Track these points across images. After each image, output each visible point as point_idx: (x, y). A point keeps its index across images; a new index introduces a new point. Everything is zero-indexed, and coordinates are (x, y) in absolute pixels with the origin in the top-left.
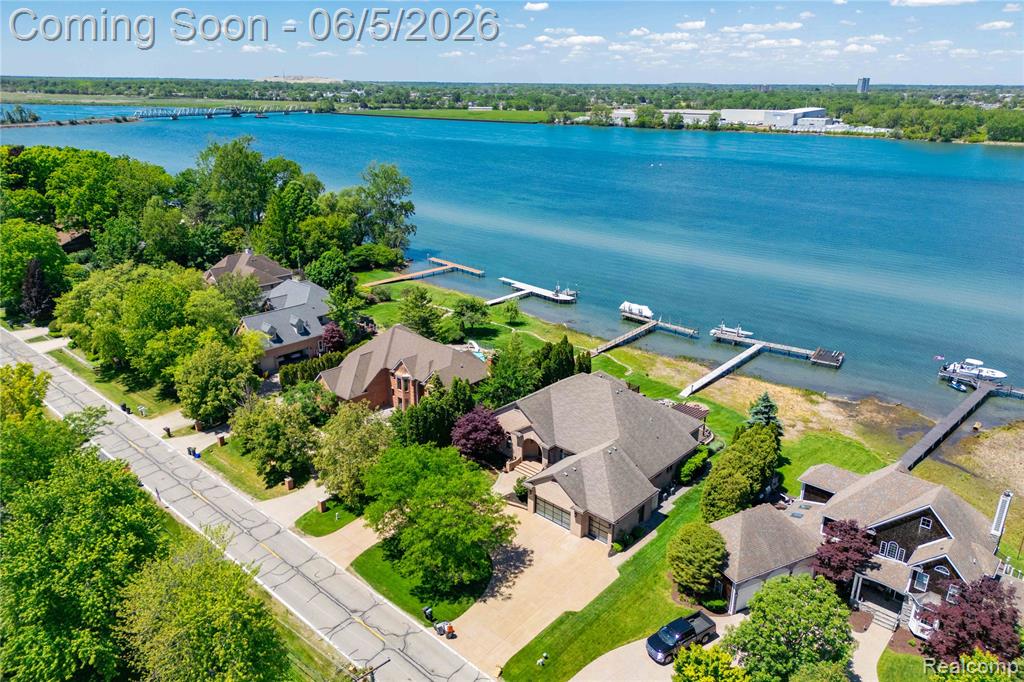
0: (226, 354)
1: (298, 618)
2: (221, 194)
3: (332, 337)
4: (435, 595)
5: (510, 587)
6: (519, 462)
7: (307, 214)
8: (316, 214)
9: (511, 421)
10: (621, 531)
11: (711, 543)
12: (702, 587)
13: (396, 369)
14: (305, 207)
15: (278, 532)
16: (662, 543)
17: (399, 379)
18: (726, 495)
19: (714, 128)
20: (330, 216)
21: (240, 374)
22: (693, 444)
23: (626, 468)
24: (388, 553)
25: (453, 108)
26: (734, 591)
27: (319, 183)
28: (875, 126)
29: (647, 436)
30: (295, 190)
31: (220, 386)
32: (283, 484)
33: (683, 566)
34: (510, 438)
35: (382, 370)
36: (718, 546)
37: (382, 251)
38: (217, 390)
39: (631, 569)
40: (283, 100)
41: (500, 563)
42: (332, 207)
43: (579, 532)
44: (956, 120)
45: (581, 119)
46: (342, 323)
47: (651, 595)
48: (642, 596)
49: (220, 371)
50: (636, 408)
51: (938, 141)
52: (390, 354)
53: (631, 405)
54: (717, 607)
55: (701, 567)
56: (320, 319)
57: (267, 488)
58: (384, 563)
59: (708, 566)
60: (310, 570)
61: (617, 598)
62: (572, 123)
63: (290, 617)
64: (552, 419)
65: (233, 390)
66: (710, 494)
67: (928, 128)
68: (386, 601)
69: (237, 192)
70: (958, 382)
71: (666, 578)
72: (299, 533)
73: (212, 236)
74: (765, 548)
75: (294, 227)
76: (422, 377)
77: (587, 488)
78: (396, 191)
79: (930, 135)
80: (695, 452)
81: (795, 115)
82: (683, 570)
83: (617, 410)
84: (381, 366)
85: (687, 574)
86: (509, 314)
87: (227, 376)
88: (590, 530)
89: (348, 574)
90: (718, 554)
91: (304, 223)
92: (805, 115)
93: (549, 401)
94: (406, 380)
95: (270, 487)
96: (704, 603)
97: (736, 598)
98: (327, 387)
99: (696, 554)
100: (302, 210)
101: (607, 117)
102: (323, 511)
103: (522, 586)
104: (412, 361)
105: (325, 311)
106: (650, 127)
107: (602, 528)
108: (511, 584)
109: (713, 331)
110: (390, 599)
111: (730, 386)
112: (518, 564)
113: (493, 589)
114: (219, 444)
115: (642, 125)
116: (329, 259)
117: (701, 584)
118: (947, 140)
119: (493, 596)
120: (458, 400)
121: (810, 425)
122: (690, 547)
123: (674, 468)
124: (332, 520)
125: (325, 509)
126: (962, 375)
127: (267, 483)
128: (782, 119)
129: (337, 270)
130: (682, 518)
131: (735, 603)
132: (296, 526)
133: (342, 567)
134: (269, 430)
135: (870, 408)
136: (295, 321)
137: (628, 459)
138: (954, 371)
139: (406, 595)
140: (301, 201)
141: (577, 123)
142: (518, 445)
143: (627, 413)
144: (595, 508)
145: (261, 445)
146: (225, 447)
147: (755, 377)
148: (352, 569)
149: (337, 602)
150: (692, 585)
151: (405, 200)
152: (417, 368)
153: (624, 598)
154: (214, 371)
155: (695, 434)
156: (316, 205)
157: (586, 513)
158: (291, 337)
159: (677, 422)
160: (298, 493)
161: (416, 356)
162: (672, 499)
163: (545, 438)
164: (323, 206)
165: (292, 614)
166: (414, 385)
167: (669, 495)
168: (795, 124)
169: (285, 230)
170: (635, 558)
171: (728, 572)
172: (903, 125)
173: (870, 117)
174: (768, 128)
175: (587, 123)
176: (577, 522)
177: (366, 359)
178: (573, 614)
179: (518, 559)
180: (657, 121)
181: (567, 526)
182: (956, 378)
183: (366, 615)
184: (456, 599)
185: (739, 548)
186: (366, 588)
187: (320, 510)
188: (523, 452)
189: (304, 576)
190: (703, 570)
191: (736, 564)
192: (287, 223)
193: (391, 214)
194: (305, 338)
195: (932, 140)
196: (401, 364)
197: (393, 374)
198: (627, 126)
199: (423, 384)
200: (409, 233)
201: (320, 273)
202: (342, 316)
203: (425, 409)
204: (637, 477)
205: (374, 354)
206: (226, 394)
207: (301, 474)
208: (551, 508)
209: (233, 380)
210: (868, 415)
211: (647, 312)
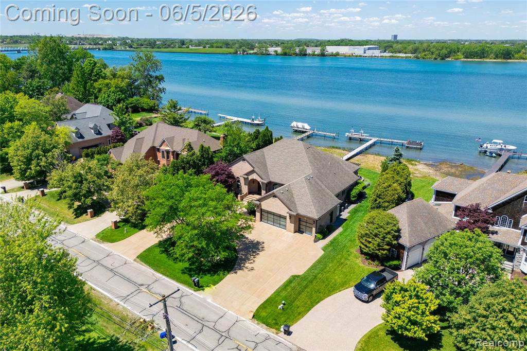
0: (44, 137)
1: (99, 292)
2: (43, 68)
3: (117, 136)
4: (200, 272)
5: (252, 263)
6: (246, 195)
7: (99, 78)
8: (104, 78)
9: (239, 169)
10: (321, 226)
11: (390, 221)
12: (385, 252)
13: (160, 146)
14: (98, 74)
15: (83, 242)
16: (348, 234)
17: (163, 152)
18: (388, 199)
19: (323, 55)
20: (113, 80)
21: (54, 150)
22: (355, 178)
23: (319, 188)
24: (164, 249)
25: (181, 48)
26: (406, 253)
27: (105, 65)
28: (405, 53)
29: (328, 172)
30: (91, 64)
31: (41, 157)
32: (87, 215)
33: (370, 240)
34: (239, 181)
35: (151, 147)
36: (395, 223)
37: (145, 101)
38: (38, 159)
39: (330, 248)
40: (83, 44)
41: (242, 250)
42: (114, 76)
43: (293, 230)
44: (447, 48)
45: (252, 52)
46: (123, 128)
47: (348, 263)
48: (342, 263)
49: (40, 147)
50: (320, 157)
51: (438, 59)
52: (156, 138)
53: (316, 155)
54: (395, 265)
55: (384, 237)
56: (109, 125)
57: (75, 218)
58: (161, 255)
59: (389, 236)
60: (108, 262)
61: (326, 266)
62: (247, 54)
63: (93, 291)
64: (266, 166)
65: (50, 160)
66: (376, 200)
67: (432, 53)
68: (164, 277)
69: (54, 66)
70: (490, 153)
71: (355, 252)
72: (98, 241)
73: (37, 88)
74: (423, 225)
75: (91, 85)
76: (178, 148)
77: (296, 200)
78: (152, 67)
79: (434, 56)
80: (356, 183)
81: (364, 48)
82: (370, 242)
83: (309, 157)
84: (150, 145)
85: (373, 244)
86: (226, 128)
87: (46, 151)
88: (299, 228)
89: (136, 263)
90: (395, 228)
91: (97, 83)
92: (369, 49)
93: (263, 155)
94: (168, 152)
95: (77, 217)
96: (386, 264)
97: (407, 258)
98: (114, 158)
99: (380, 230)
100: (95, 76)
101: (266, 50)
102: (116, 228)
103: (260, 261)
104: (171, 140)
105: (112, 121)
106: (289, 55)
107: (308, 225)
108: (252, 261)
109: (347, 134)
110: (168, 276)
111: (363, 159)
112: (254, 250)
113: (240, 266)
114: (41, 196)
115: (285, 54)
116: (113, 92)
117: (384, 250)
118: (443, 59)
119: (240, 269)
120: (204, 158)
121: (416, 175)
122: (375, 226)
123: (346, 191)
124: (122, 233)
125: (117, 227)
126: (491, 149)
127: (75, 215)
128: (358, 51)
129: (119, 99)
130: (356, 220)
131: (406, 262)
132: (96, 238)
133: (130, 259)
134: (75, 177)
135: (446, 166)
136: (92, 126)
137: (320, 183)
138: (487, 147)
139: (178, 273)
140: (95, 71)
141: (250, 54)
142: (245, 184)
143: (315, 159)
144: (302, 211)
145: (70, 187)
146: (45, 197)
147: (376, 155)
148: (138, 260)
149: (129, 280)
150: (377, 252)
151: (157, 74)
152: (175, 144)
153: (330, 265)
154: (36, 146)
155: (356, 173)
156: (104, 73)
157: (298, 214)
158: (90, 135)
159: (344, 166)
160: (97, 220)
161: (174, 137)
162: (347, 211)
163: (263, 177)
164: (108, 74)
165: (94, 290)
166: (173, 155)
167: (345, 209)
168: (365, 53)
169: (85, 88)
170: (332, 242)
171: (401, 241)
172: (420, 53)
173: (402, 49)
174: (351, 55)
175: (255, 54)
176: (291, 222)
177: (140, 141)
178: (298, 276)
179: (255, 247)
180: (293, 52)
181: (285, 227)
182: (489, 151)
183: (151, 287)
184: (215, 272)
185: (407, 225)
186: (149, 271)
187: (113, 228)
188: (249, 189)
189: (103, 266)
190: (386, 239)
191: (407, 235)
192: (86, 83)
193: (150, 81)
194: (99, 136)
195: (435, 59)
196: (164, 141)
197: (158, 150)
198: (277, 55)
199: (180, 152)
200: (161, 93)
201: (108, 101)
202: (123, 123)
203: (183, 162)
204: (327, 194)
205: (145, 140)
206: (45, 162)
207: (99, 208)
208: (272, 216)
209: (50, 154)
210: (446, 169)
211: (307, 126)
